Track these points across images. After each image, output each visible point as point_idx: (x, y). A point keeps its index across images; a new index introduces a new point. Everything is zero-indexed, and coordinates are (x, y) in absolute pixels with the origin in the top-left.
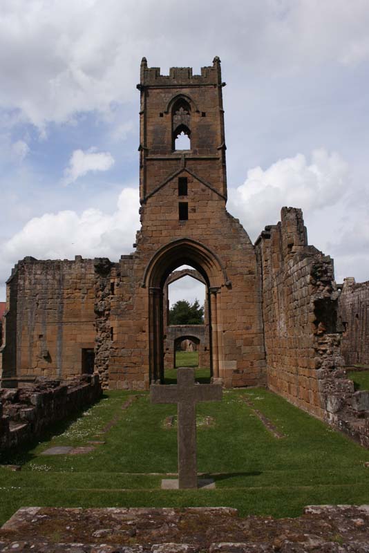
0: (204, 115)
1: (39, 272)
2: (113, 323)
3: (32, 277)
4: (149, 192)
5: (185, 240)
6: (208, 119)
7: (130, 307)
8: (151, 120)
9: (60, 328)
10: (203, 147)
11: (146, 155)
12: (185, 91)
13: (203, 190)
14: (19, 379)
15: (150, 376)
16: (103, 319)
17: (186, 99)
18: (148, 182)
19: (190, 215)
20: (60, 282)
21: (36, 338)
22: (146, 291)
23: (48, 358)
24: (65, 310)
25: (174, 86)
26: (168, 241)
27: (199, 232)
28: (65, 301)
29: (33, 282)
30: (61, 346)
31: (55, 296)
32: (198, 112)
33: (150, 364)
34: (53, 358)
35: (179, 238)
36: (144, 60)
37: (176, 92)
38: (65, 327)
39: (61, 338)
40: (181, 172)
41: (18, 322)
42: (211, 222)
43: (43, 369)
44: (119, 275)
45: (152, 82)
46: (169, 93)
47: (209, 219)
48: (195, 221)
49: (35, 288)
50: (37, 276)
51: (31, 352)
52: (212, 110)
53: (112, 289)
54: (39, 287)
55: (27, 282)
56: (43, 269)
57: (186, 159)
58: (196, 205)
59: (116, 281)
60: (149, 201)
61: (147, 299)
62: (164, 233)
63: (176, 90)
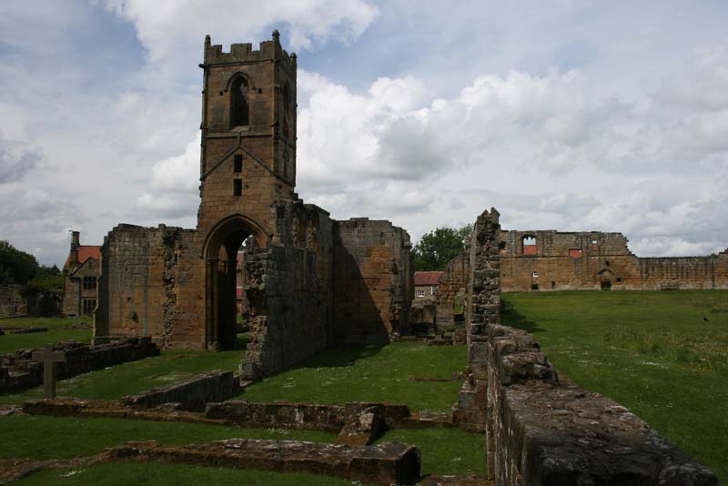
0: (260, 91)
1: (127, 240)
2: (176, 290)
3: (121, 244)
4: (208, 169)
5: (237, 214)
6: (264, 96)
7: (190, 276)
8: (212, 98)
9: (146, 291)
10: (257, 124)
11: (207, 134)
12: (244, 68)
13: (256, 167)
14: (110, 337)
15: (206, 338)
16: (170, 286)
17: (244, 76)
18: (208, 160)
19: (244, 192)
20: (146, 248)
21: (125, 300)
22: (203, 262)
23: (135, 318)
24: (149, 275)
25: (234, 64)
26: (222, 216)
27: (251, 207)
28: (150, 267)
29: (122, 248)
30: (146, 308)
31: (141, 262)
32: (255, 89)
33: (206, 328)
34: (140, 319)
35: (232, 213)
36: (208, 38)
37: (235, 69)
38: (150, 291)
39: (146, 301)
40: (237, 149)
41: (110, 285)
42: (262, 197)
43: (132, 329)
44: (180, 247)
45: (213, 60)
46: (229, 69)
47: (260, 195)
48: (248, 197)
49: (124, 255)
50: (126, 243)
51: (121, 313)
52: (269, 87)
53: (176, 260)
54: (127, 253)
55: (117, 249)
56: (131, 237)
57: (241, 137)
58: (249, 181)
59: (178, 252)
60: (208, 178)
61: (204, 269)
62: (220, 208)
63: (235, 67)
